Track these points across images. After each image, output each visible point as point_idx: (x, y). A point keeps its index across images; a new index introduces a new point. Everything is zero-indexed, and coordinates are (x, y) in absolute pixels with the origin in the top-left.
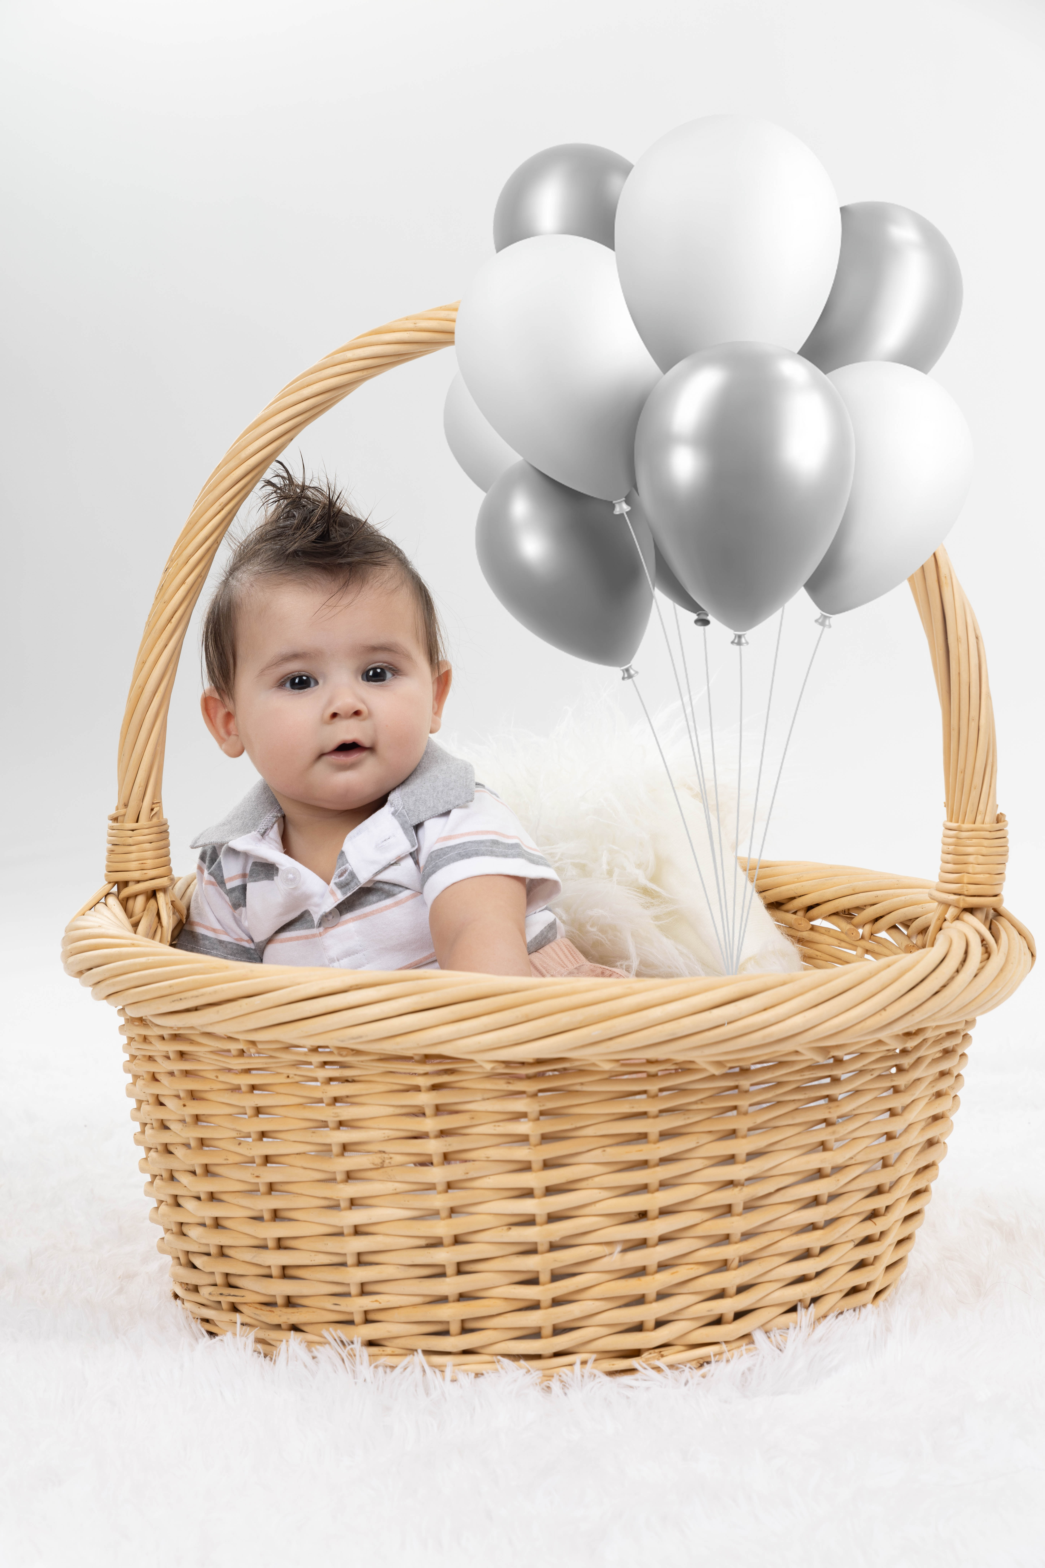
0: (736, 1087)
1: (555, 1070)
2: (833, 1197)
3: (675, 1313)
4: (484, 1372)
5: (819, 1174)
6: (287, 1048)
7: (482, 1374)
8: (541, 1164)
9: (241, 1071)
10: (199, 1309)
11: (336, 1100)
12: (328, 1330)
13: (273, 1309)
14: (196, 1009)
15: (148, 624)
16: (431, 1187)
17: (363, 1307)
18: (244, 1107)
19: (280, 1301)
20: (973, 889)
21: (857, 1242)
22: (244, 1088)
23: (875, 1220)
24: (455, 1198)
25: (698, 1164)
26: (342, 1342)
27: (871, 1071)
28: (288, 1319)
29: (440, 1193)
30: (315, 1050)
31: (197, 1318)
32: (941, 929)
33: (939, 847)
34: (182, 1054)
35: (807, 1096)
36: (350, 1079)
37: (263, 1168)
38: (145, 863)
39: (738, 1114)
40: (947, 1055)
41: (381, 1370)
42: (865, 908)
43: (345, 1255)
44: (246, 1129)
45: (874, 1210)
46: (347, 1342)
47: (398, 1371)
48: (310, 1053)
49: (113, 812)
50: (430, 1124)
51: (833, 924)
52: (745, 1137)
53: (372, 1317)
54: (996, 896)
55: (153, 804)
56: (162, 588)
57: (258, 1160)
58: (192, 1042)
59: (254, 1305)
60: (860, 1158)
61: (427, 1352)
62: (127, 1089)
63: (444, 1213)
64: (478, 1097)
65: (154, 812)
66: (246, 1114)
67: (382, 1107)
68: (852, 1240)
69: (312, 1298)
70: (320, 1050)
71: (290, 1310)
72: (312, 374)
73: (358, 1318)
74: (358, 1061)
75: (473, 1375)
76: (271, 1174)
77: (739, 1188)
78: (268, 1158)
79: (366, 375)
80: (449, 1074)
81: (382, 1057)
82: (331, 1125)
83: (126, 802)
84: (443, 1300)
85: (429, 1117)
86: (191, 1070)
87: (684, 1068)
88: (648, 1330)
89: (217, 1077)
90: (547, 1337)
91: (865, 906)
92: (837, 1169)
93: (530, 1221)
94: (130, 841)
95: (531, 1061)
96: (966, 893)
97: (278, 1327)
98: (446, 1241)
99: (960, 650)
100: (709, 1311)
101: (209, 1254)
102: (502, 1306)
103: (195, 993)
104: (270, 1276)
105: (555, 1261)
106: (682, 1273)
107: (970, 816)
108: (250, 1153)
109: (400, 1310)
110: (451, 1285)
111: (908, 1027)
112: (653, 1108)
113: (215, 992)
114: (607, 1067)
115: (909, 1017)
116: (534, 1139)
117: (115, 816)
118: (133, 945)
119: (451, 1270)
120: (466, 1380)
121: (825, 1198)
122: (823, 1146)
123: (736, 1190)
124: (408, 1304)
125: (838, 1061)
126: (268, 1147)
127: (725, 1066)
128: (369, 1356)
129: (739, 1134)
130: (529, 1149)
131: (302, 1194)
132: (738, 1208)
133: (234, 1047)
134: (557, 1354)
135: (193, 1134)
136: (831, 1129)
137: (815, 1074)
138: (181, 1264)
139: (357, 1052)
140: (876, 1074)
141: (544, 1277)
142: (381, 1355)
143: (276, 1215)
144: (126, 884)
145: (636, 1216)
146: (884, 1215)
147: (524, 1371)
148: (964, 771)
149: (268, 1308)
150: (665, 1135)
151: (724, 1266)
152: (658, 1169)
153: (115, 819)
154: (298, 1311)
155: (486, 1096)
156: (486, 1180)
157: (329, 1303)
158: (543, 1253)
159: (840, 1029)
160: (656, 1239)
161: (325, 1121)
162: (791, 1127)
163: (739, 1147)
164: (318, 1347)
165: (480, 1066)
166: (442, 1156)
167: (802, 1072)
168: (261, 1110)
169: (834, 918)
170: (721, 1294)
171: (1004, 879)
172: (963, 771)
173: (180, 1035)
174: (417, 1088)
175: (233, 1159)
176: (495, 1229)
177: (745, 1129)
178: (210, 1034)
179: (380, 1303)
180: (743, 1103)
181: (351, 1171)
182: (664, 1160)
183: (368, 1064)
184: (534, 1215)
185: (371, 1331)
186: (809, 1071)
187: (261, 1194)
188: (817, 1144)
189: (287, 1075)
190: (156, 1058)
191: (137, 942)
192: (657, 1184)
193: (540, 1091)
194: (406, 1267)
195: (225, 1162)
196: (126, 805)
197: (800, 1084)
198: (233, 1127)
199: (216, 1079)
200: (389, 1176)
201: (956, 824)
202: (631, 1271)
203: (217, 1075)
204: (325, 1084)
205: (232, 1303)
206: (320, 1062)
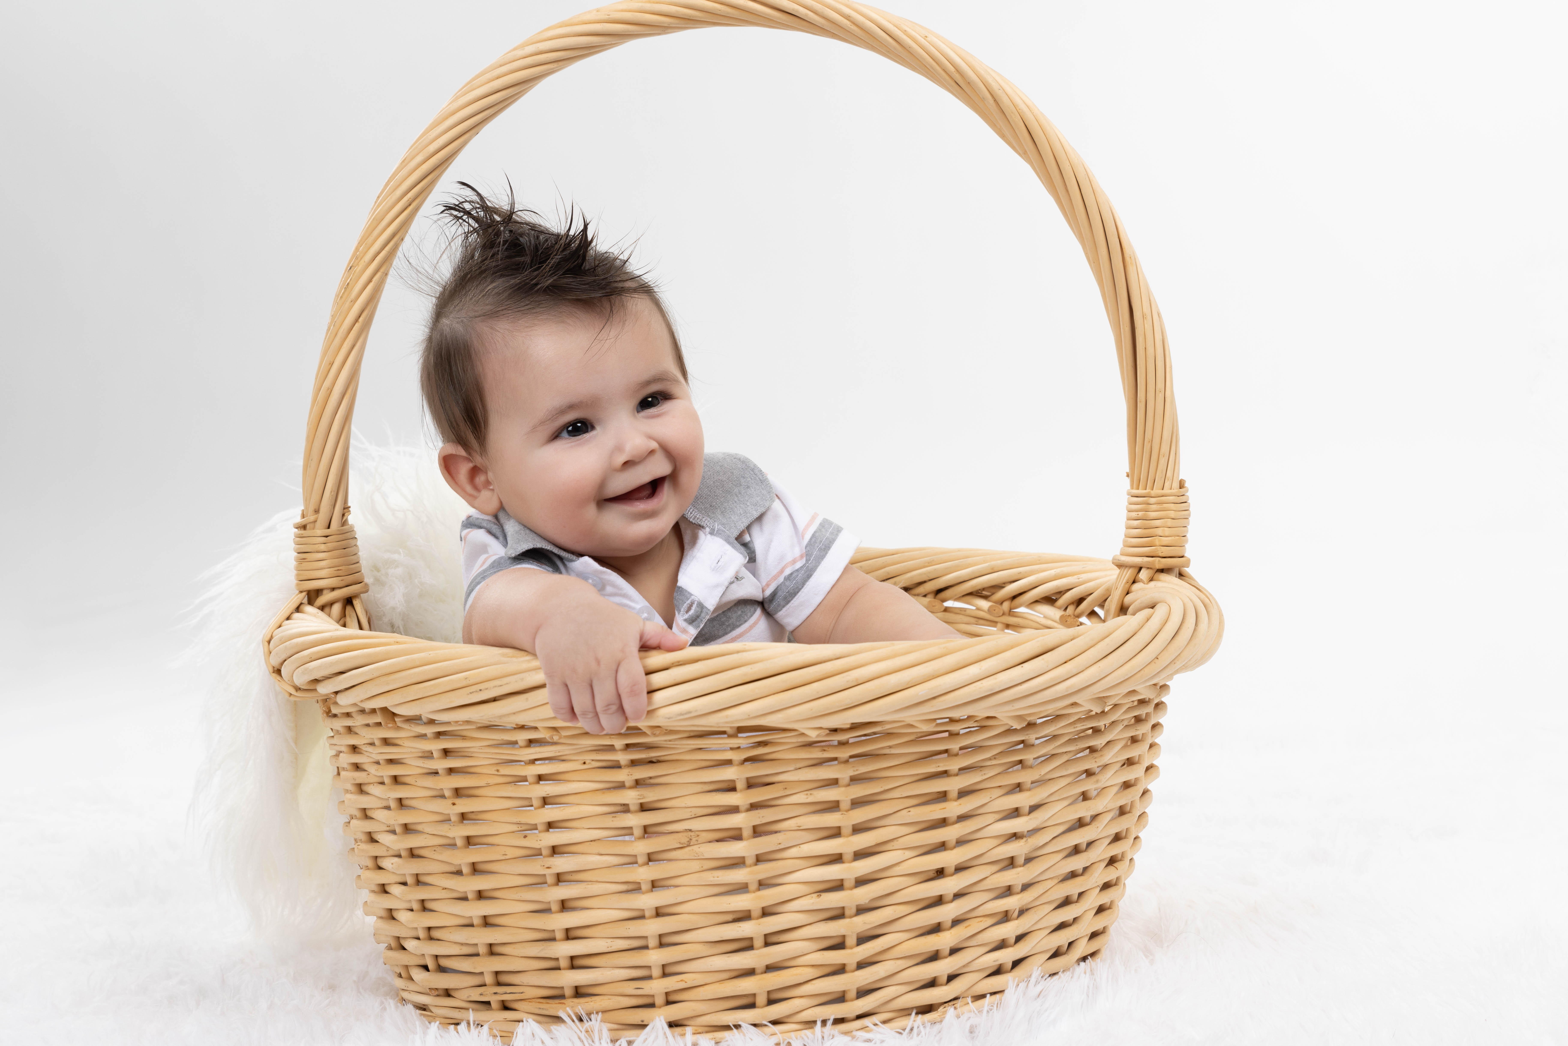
0: (1023, 742)
1: (865, 735)
2: (1091, 844)
3: (964, 966)
5: (1080, 823)
8: (850, 829)
9: (529, 762)
11: (638, 783)
13: (563, 1001)
14: (495, 700)
16: (740, 861)
17: (668, 988)
18: (530, 799)
19: (568, 992)
20: (1166, 551)
21: (1100, 888)
22: (529, 779)
23: (1115, 865)
24: (764, 871)
25: (991, 818)
27: (1121, 722)
28: (574, 1010)
29: (749, 866)
33: (1124, 514)
34: (446, 752)
35: (1078, 747)
36: (654, 760)
37: (552, 859)
38: (341, 570)
39: (1023, 768)
42: (1004, 585)
43: (646, 937)
44: (531, 821)
45: (1112, 857)
49: (298, 520)
50: (741, 798)
51: (968, 603)
52: (1030, 790)
53: (673, 998)
54: (1182, 557)
55: (344, 509)
57: (545, 852)
58: (464, 738)
59: (535, 1000)
60: (1108, 807)
63: (753, 886)
64: (792, 767)
66: (532, 806)
67: (689, 785)
68: (1098, 886)
71: (582, 1000)
73: (660, 1000)
74: (666, 741)
76: (561, 864)
77: (1025, 839)
78: (555, 849)
79: (552, 68)
80: (764, 746)
81: (692, 734)
82: (632, 808)
83: (317, 508)
84: (750, 972)
85: (741, 791)
86: (461, 767)
87: (986, 724)
88: (941, 985)
89: (498, 771)
90: (852, 1000)
91: (1004, 583)
92: (1094, 818)
93: (838, 886)
94: (322, 548)
95: (848, 726)
96: (1161, 555)
98: (754, 914)
100: (994, 961)
101: (472, 955)
102: (810, 973)
103: (497, 682)
104: (559, 968)
105: (865, 923)
106: (974, 926)
107: (1157, 484)
108: (536, 845)
109: (702, 988)
110: (758, 957)
112: (953, 766)
114: (921, 727)
116: (845, 805)
117: (304, 523)
119: (759, 942)
121: (1084, 846)
122: (1085, 796)
123: (1020, 842)
124: (711, 981)
126: (556, 837)
128: (676, 1036)
129: (1025, 787)
130: (842, 814)
131: (597, 882)
132: (1020, 860)
133: (524, 737)
134: (859, 1017)
135: (460, 832)
136: (1093, 778)
137: (1086, 725)
138: (430, 970)
139: (670, 731)
141: (851, 941)
142: (686, 1034)
143: (564, 906)
144: (318, 592)
145: (934, 874)
146: (1121, 860)
148: (1152, 441)
149: (557, 1001)
150: (963, 793)
151: (1006, 917)
152: (957, 826)
153: (304, 527)
155: (798, 766)
156: (796, 849)
157: (630, 988)
158: (851, 917)
160: (952, 895)
161: (624, 805)
162: (1064, 778)
163: (1022, 800)
165: (803, 734)
166: (752, 828)
167: (1075, 724)
168: (548, 801)
169: (968, 598)
170: (1002, 945)
171: (1187, 541)
173: (446, 733)
174: (729, 762)
175: (512, 853)
176: (804, 898)
177: (1030, 782)
178: (488, 727)
179: (686, 982)
180: (1028, 757)
181: (652, 853)
182: (962, 818)
183: (676, 743)
184: (842, 880)
185: (675, 1012)
186: (1081, 723)
187: (549, 886)
188: (1078, 795)
189: (583, 761)
190: (404, 761)
191: (398, 640)
192: (954, 842)
193: (851, 757)
194: (712, 944)
195: (503, 858)
196: (317, 511)
197: (1072, 736)
198: (515, 820)
199: (496, 773)
200: (697, 854)
201: (1145, 491)
202: (928, 928)
203: (498, 768)
204: (629, 767)
205: (503, 1001)
206: (624, 744)
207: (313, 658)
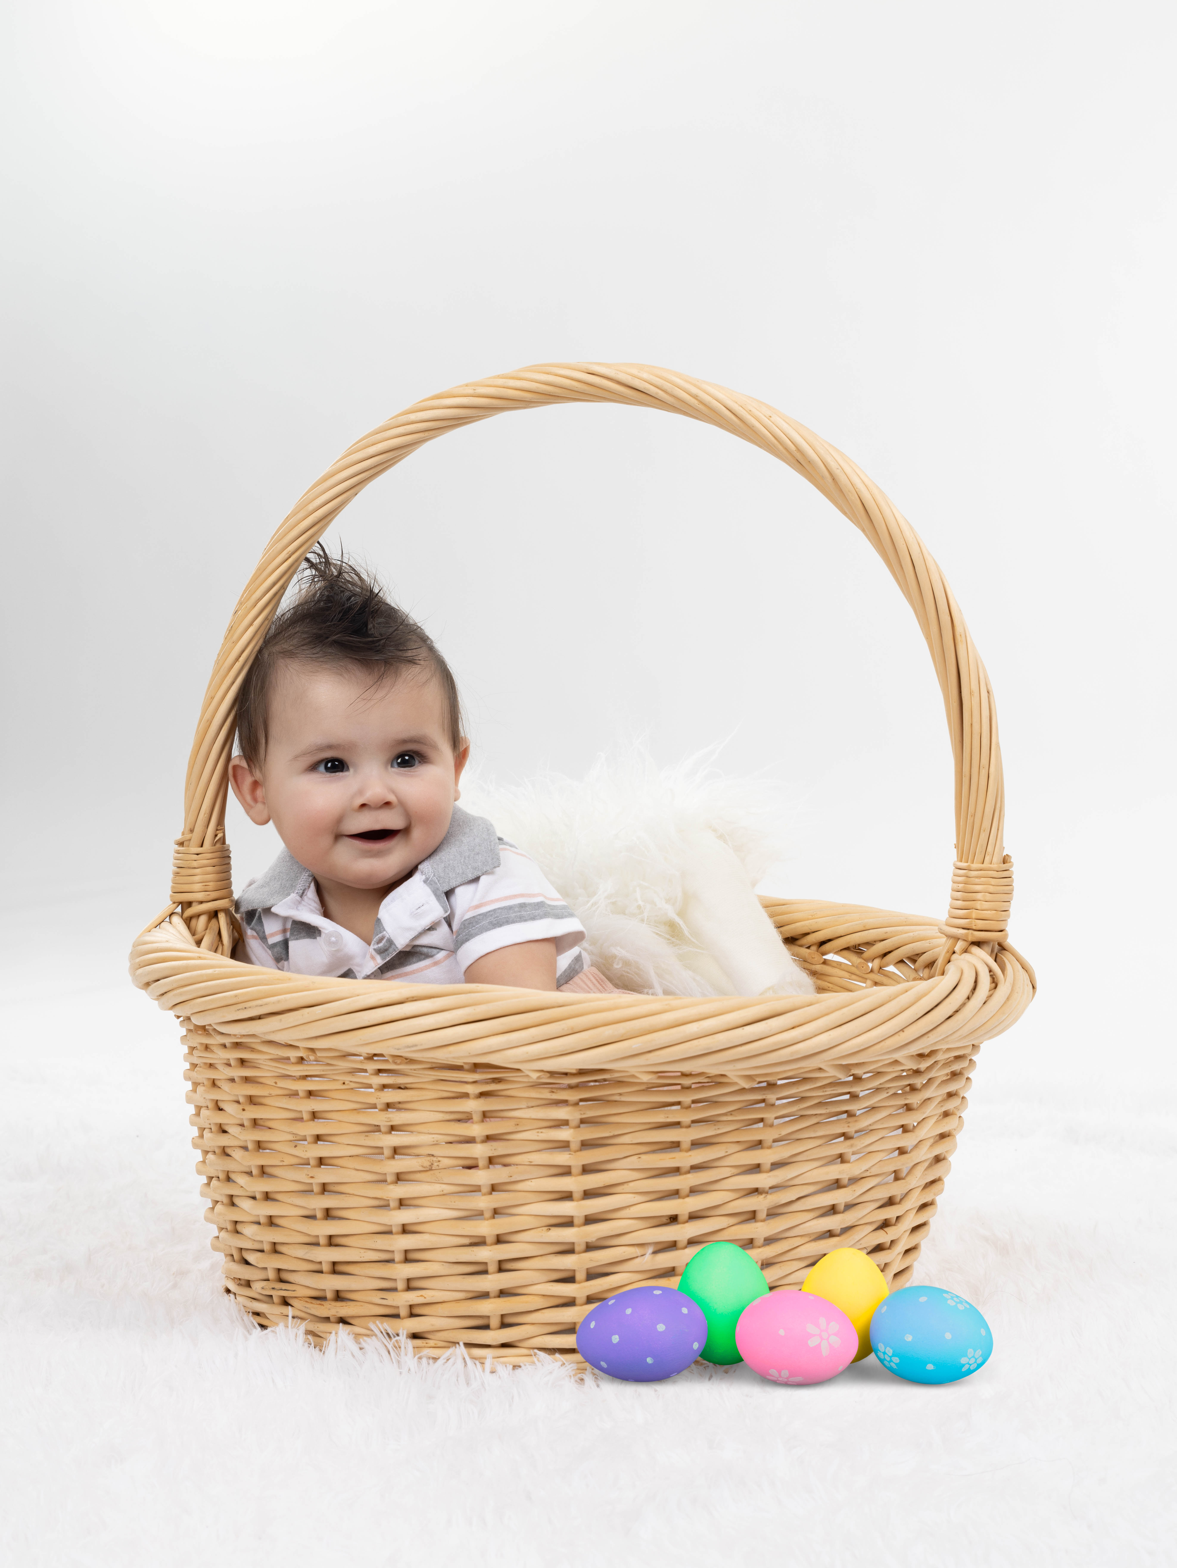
0: (763, 1101)
1: (595, 1081)
2: (849, 1206)
4: (522, 1365)
5: (837, 1184)
6: (344, 1056)
7: (520, 1366)
8: (580, 1169)
9: (299, 1077)
10: (251, 1303)
11: (388, 1106)
12: (374, 1323)
13: (323, 1303)
14: (260, 1017)
15: (217, 662)
16: (476, 1189)
17: (408, 1301)
18: (301, 1112)
19: (329, 1295)
20: (980, 924)
21: (869, 1250)
22: (301, 1094)
23: (886, 1229)
24: (499, 1200)
25: (727, 1172)
26: (388, 1334)
27: (886, 1089)
28: (337, 1312)
29: (484, 1195)
30: (371, 1057)
31: (249, 1312)
32: (949, 962)
33: (950, 885)
34: (242, 1062)
35: (828, 1111)
36: (402, 1087)
37: (317, 1169)
38: (208, 885)
39: (765, 1126)
40: (955, 1077)
41: (424, 1360)
42: (874, 943)
43: (393, 1252)
44: (302, 1133)
45: (886, 1220)
46: (393, 1334)
47: (440, 1362)
48: (366, 1061)
49: (179, 837)
50: (476, 1130)
51: (844, 958)
52: (770, 1147)
53: (417, 1311)
54: (1001, 931)
55: (217, 830)
56: (231, 629)
57: (312, 1162)
58: (253, 1050)
59: (304, 1299)
60: (874, 1171)
61: (468, 1345)
62: (187, 1096)
63: (488, 1214)
64: (523, 1105)
65: (217, 838)
66: (303, 1118)
67: (432, 1113)
68: (865, 1248)
69: (360, 1293)
70: (375, 1058)
71: (339, 1304)
72: (377, 434)
73: (403, 1312)
74: (411, 1069)
75: (511, 1367)
76: (325, 1175)
77: (764, 1195)
78: (322, 1160)
79: (427, 436)
80: (496, 1083)
81: (434, 1065)
82: (383, 1129)
83: (192, 828)
84: (484, 1295)
85: (476, 1123)
86: (251, 1077)
87: (718, 1081)
89: (276, 1083)
91: (875, 942)
92: (854, 1180)
93: (568, 1223)
94: (195, 864)
95: (574, 1071)
96: (974, 928)
97: (327, 1319)
98: (489, 1240)
99: (973, 702)
101: (262, 1251)
102: (540, 1303)
103: (258, 1002)
104: (321, 1272)
105: (591, 1260)
107: (979, 857)
108: (306, 1155)
109: (444, 1305)
110: (492, 1282)
111: (923, 1048)
112: (686, 1118)
113: (279, 1002)
114: (645, 1078)
115: (924, 1039)
116: (574, 1146)
117: (181, 841)
118: (200, 958)
119: (492, 1267)
120: (504, 1372)
121: (842, 1208)
122: (842, 1158)
123: (761, 1197)
124: (451, 1299)
125: (857, 1079)
126: (322, 1150)
127: (755, 1080)
128: (414, 1348)
129: (765, 1144)
130: (570, 1154)
131: (353, 1195)
132: (762, 1215)
133: (293, 1054)
135: (251, 1137)
136: (849, 1142)
137: (837, 1090)
138: (234, 1261)
139: (411, 1061)
140: (891, 1092)
141: (580, 1276)
142: (425, 1347)
143: (328, 1214)
144: (190, 904)
145: (667, 1220)
146: (894, 1225)
147: (560, 1363)
148: (975, 815)
149: (318, 1302)
150: (696, 1144)
152: (689, 1176)
153: (181, 844)
154: (346, 1304)
155: (531, 1104)
156: (528, 1183)
157: (376, 1298)
158: (579, 1253)
159: (862, 1048)
160: (686, 1242)
161: (377, 1126)
162: (813, 1140)
163: (765, 1157)
164: (365, 1338)
165: (528, 1076)
166: (488, 1160)
167: (824, 1088)
168: (317, 1115)
169: (845, 953)
171: (1009, 916)
172: (973, 815)
173: (241, 1044)
174: (466, 1095)
175: (289, 1160)
176: (535, 1230)
177: (771, 1140)
178: (271, 1043)
179: (425, 1298)
180: (769, 1116)
181: (401, 1173)
182: (695, 1168)
183: (420, 1072)
184: (572, 1217)
185: (415, 1325)
186: (831, 1087)
187: (315, 1194)
188: (836, 1157)
189: (343, 1082)
190: (217, 1066)
191: (201, 955)
192: (687, 1190)
193: (582, 1100)
194: (451, 1264)
195: (281, 1164)
196: (192, 831)
197: (823, 1099)
198: (288, 1130)
199: (275, 1085)
200: (437, 1178)
201: (966, 864)
202: (662, 1272)
203: (276, 1081)
204: (379, 1091)
205: (284, 1297)
206: (375, 1070)
207: (141, 965)
